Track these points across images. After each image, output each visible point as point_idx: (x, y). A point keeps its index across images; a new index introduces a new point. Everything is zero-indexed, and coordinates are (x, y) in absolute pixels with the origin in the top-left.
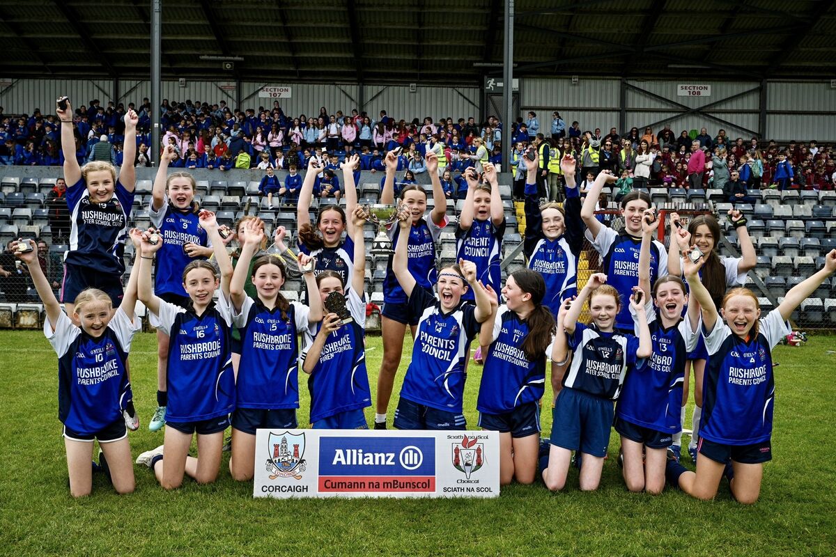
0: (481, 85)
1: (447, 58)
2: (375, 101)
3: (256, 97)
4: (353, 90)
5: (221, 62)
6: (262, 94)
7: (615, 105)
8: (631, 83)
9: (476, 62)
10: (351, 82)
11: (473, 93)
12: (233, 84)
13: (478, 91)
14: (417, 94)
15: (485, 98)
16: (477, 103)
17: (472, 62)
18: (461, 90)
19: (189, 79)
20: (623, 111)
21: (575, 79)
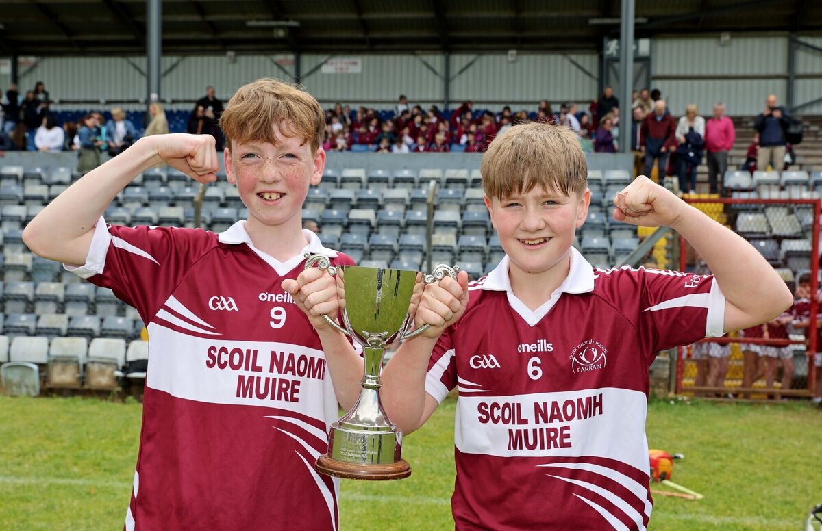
0: (599, 49)
1: (554, 14)
2: (464, 75)
3: (318, 73)
4: (437, 60)
5: (271, 29)
6: (326, 69)
7: (781, 69)
8: (803, 39)
9: (593, 17)
10: (433, 51)
11: (589, 61)
12: (291, 57)
13: (595, 58)
14: (518, 64)
15: (606, 67)
16: (595, 73)
17: (586, 19)
18: (574, 57)
19: (239, 52)
20: (790, 77)
21: (726, 37)
